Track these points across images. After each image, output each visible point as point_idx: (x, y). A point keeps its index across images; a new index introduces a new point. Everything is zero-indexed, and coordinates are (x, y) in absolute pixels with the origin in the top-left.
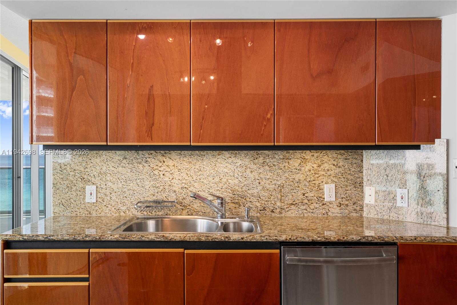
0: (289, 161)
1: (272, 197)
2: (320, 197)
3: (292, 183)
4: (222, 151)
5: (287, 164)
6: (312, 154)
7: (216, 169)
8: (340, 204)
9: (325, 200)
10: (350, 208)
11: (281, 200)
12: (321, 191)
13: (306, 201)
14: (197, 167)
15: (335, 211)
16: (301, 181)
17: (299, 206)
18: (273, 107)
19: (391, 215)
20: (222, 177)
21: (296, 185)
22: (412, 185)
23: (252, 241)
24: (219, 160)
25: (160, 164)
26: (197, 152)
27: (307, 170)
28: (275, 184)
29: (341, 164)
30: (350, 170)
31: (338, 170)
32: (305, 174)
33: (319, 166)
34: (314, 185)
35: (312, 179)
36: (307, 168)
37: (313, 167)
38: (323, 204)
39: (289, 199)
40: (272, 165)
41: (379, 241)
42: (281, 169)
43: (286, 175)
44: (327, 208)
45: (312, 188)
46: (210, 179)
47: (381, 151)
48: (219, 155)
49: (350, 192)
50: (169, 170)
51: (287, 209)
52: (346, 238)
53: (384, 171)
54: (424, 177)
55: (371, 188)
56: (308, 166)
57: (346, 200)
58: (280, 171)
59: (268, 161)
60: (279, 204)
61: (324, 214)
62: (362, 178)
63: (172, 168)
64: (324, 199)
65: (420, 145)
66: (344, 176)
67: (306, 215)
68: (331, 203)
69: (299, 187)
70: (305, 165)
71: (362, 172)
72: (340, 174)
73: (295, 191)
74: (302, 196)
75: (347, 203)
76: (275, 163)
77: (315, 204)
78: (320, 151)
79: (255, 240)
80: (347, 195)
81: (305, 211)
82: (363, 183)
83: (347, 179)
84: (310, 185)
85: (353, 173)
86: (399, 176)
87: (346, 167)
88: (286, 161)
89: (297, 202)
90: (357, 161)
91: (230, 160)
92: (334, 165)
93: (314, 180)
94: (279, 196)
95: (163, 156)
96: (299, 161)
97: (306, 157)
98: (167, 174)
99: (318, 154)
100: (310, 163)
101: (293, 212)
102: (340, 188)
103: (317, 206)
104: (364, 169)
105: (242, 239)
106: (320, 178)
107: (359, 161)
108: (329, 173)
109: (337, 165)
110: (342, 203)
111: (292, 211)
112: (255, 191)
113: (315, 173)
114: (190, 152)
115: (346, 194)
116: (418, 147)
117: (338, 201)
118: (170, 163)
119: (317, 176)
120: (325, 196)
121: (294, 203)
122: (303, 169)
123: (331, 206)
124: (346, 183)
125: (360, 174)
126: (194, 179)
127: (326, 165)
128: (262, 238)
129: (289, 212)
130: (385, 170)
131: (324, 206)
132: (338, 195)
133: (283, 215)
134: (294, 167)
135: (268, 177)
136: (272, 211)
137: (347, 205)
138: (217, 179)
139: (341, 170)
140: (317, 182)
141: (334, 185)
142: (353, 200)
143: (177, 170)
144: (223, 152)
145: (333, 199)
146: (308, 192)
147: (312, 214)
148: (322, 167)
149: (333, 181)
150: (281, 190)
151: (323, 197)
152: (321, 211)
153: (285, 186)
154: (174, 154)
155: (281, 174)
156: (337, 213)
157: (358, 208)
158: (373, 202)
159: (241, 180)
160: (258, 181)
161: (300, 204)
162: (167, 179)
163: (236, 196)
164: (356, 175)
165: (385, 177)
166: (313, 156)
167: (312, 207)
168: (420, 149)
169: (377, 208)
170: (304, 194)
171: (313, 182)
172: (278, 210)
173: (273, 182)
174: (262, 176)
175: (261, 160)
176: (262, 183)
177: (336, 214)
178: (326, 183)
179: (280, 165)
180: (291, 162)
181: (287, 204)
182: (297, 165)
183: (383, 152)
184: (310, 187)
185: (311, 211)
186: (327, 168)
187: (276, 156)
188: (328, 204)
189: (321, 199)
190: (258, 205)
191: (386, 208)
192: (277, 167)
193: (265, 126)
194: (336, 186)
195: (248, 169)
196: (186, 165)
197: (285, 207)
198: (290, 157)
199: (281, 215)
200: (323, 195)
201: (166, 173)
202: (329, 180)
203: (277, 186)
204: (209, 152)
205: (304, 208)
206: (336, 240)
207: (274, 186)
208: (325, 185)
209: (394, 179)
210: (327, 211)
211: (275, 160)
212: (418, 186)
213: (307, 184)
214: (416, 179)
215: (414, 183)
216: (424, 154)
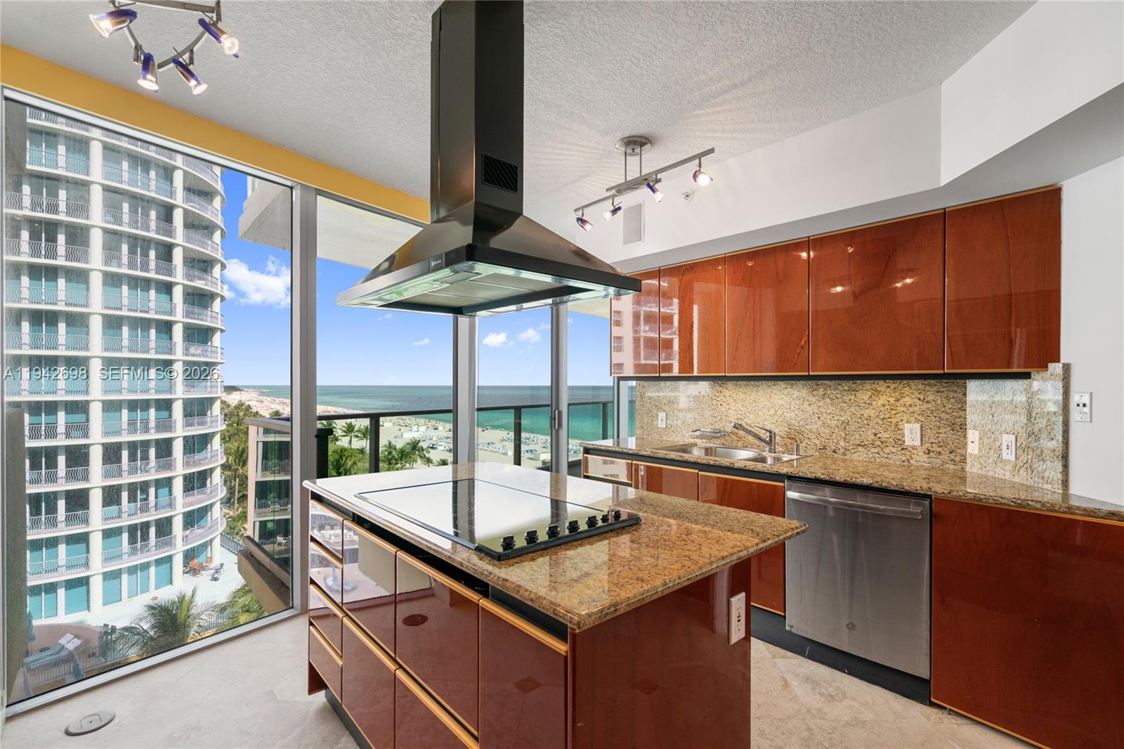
0: (856, 393)
1: (834, 435)
2: (898, 440)
3: (859, 420)
4: (778, 381)
5: (853, 397)
6: (888, 385)
7: (771, 400)
8: (929, 450)
9: (906, 444)
10: (945, 457)
11: (845, 439)
12: (900, 432)
13: (878, 443)
14: (752, 398)
15: (920, 459)
16: (872, 419)
17: (869, 448)
18: (807, 333)
20: (777, 409)
21: (865, 422)
22: (1020, 430)
24: (774, 391)
25: (718, 395)
26: (752, 382)
27: (879, 404)
28: (838, 420)
29: (930, 398)
30: (944, 406)
31: (925, 406)
32: (877, 409)
33: (898, 400)
34: (889, 423)
35: (887, 417)
36: (880, 403)
37: (888, 401)
38: (903, 449)
39: (856, 438)
40: (834, 398)
42: (846, 402)
43: (852, 409)
44: (908, 453)
45: (888, 427)
46: (765, 410)
48: (774, 385)
49: (945, 435)
50: (726, 400)
51: (854, 451)
53: (989, 409)
54: (1035, 419)
55: (975, 432)
56: (882, 400)
57: (938, 446)
58: (844, 405)
59: (829, 392)
60: (842, 443)
61: (904, 461)
62: (965, 418)
63: (728, 398)
64: (904, 442)
65: (1030, 373)
66: (935, 414)
67: (878, 460)
68: (914, 448)
69: (868, 425)
70: (877, 398)
71: (965, 410)
72: (928, 412)
73: (864, 429)
74: (872, 437)
75: (940, 449)
76: (838, 396)
77: (891, 448)
78: (899, 381)
80: (941, 439)
81: (877, 455)
82: (966, 424)
83: (940, 418)
84: (884, 424)
85: (950, 411)
86: (1006, 417)
87: (939, 402)
88: (853, 393)
89: (867, 443)
90: (955, 395)
91: (786, 391)
92: (919, 399)
93: (889, 418)
94: (843, 435)
95: (720, 386)
96: (869, 393)
97: (879, 389)
98: (724, 404)
99: (896, 385)
100: (884, 397)
101: (860, 456)
102: (929, 430)
103: (894, 450)
104: (968, 405)
106: (898, 415)
107: (960, 395)
108: (911, 409)
109: (924, 399)
110: (931, 449)
111: (860, 454)
112: (814, 427)
113: (891, 409)
114: (745, 383)
115: (938, 437)
116: (1027, 376)
117: (925, 447)
118: (727, 393)
119: (895, 412)
120: (906, 439)
121: (863, 444)
122: (874, 403)
123: (913, 451)
124: (938, 424)
125: (962, 413)
126: (749, 410)
127: (907, 399)
129: (856, 454)
130: (991, 407)
131: (903, 452)
132: (926, 439)
133: (848, 457)
134: (863, 401)
135: (829, 411)
136: (834, 451)
137: (940, 453)
138: (772, 412)
139: (930, 405)
140: (894, 421)
141: (919, 425)
142: (949, 447)
143: (732, 401)
144: (779, 382)
145: (918, 443)
146: (882, 432)
147: (887, 460)
148: (901, 401)
149: (917, 421)
150: (845, 427)
151: (903, 439)
152: (900, 457)
153: (850, 423)
154: (730, 385)
155: (845, 408)
156: (924, 462)
157: (958, 459)
158: (976, 452)
159: (798, 413)
160: (817, 415)
161: (870, 446)
162: (724, 409)
163: (793, 431)
164: (955, 414)
165: (991, 417)
166: (888, 387)
167: (887, 451)
168: (1030, 378)
169: (981, 460)
170: (875, 435)
171: (889, 420)
172: (842, 451)
173: (836, 418)
174: (821, 410)
175: (821, 391)
176: (822, 418)
177: (922, 464)
178: (907, 422)
179: (845, 398)
180: (858, 394)
181: (853, 444)
182: (866, 398)
183: (989, 383)
184: (884, 426)
185: (886, 456)
186: (909, 403)
187: (840, 388)
188: (911, 449)
189: (900, 443)
190: (818, 442)
191: (991, 460)
192: (840, 400)
193: (799, 354)
194: (922, 427)
195: (807, 402)
196: (742, 396)
197: (851, 448)
198: (858, 389)
199: (846, 457)
200: (903, 437)
201: (723, 404)
202: (912, 419)
203: (841, 422)
204: (764, 382)
205: (876, 451)
207: (836, 422)
208: (906, 424)
209: (1000, 420)
210: (909, 458)
211: (838, 391)
212: (1028, 432)
213: (880, 422)
214: (1025, 421)
215: (1023, 427)
216: (1035, 384)
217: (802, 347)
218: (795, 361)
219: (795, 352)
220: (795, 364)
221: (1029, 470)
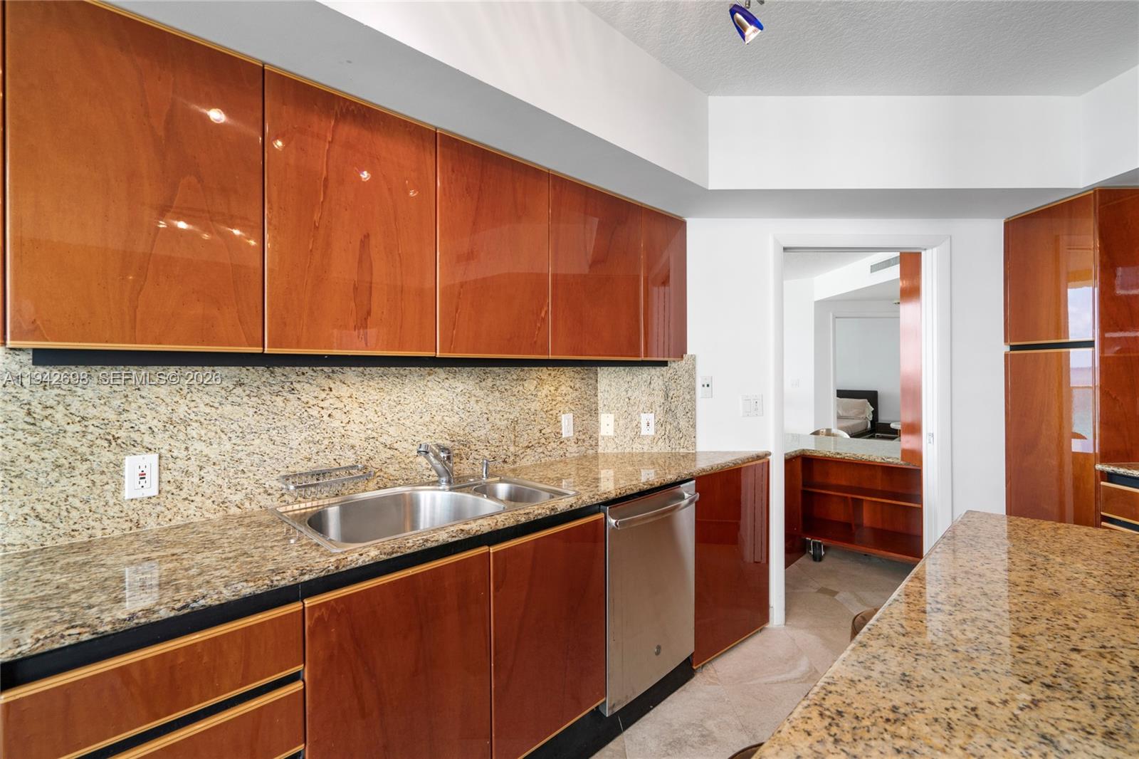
0: (524, 383)
1: (504, 440)
2: (558, 433)
3: (527, 416)
4: (435, 367)
5: (521, 388)
6: (549, 372)
7: (426, 400)
8: (578, 439)
9: (563, 436)
10: (586, 444)
11: (515, 442)
12: (559, 424)
13: (543, 441)
14: (394, 397)
15: (573, 450)
16: (538, 412)
17: (535, 449)
18: (548, 301)
19: (634, 446)
20: (434, 413)
21: (532, 417)
22: (658, 409)
24: (430, 384)
25: (323, 395)
26: (393, 369)
27: (543, 395)
28: (508, 419)
29: (577, 385)
30: (586, 393)
31: (575, 394)
32: (541, 401)
33: (556, 390)
34: (551, 416)
35: (549, 409)
36: (545, 392)
37: (550, 391)
38: (561, 443)
39: (524, 440)
40: (503, 390)
42: (515, 395)
43: (521, 404)
44: (565, 447)
45: (550, 420)
46: (416, 417)
47: (622, 368)
48: (430, 374)
49: (586, 422)
50: (341, 405)
51: (522, 456)
53: (625, 393)
54: (672, 399)
55: (609, 415)
56: (545, 390)
57: (583, 434)
58: (514, 398)
59: (498, 383)
60: (512, 449)
61: (562, 456)
62: (597, 403)
63: (346, 401)
64: (562, 434)
65: (668, 361)
66: (581, 402)
67: (543, 461)
68: (568, 439)
69: (535, 421)
70: (541, 389)
71: (597, 396)
72: (577, 400)
73: (531, 427)
74: (538, 434)
75: (584, 437)
76: (507, 387)
77: (552, 444)
78: (557, 368)
80: (584, 426)
81: (542, 455)
82: (598, 409)
83: (583, 405)
84: (547, 417)
85: (589, 398)
86: (644, 399)
87: (583, 389)
88: (521, 383)
89: (533, 443)
91: (447, 384)
92: (571, 387)
93: (551, 410)
94: (513, 437)
95: (329, 377)
96: (535, 383)
97: (542, 377)
98: (337, 414)
99: (556, 372)
100: (547, 386)
101: (529, 459)
102: (577, 419)
103: (555, 445)
104: (599, 391)
106: (557, 406)
107: (593, 382)
108: (566, 399)
109: (574, 387)
110: (579, 438)
111: (528, 457)
112: (483, 432)
113: (552, 400)
114: (381, 370)
115: (582, 425)
116: (664, 364)
117: (575, 436)
118: (344, 391)
119: (554, 403)
120: (563, 431)
121: (530, 445)
122: (539, 394)
123: (568, 443)
124: (583, 411)
125: (595, 399)
126: (389, 419)
127: (563, 387)
129: (525, 460)
130: (627, 392)
131: (561, 446)
132: (576, 428)
133: (517, 465)
134: (530, 392)
135: (498, 409)
136: (505, 462)
137: (584, 441)
138: (427, 418)
139: (577, 393)
140: (554, 412)
141: (572, 414)
142: (589, 433)
143: (356, 405)
144: (436, 369)
145: (571, 434)
146: (545, 426)
147: (550, 458)
148: (559, 391)
149: (570, 410)
150: (515, 427)
151: (561, 432)
152: (559, 452)
153: (519, 422)
154: (351, 373)
155: (514, 402)
156: (575, 452)
157: (593, 443)
158: (611, 433)
159: (463, 416)
160: (486, 416)
161: (536, 445)
162: (336, 424)
163: (456, 443)
164: (592, 400)
165: (627, 400)
166: (550, 375)
167: (550, 448)
168: (667, 366)
169: (616, 440)
170: (541, 431)
171: (550, 412)
172: (512, 458)
173: (505, 416)
174: (491, 408)
175: (489, 382)
176: (491, 419)
177: (574, 454)
178: (563, 413)
179: (514, 389)
180: (526, 384)
181: (522, 447)
182: (532, 388)
183: (624, 370)
184: (547, 420)
185: (549, 454)
186: (564, 391)
187: (508, 376)
188: (566, 441)
189: (559, 436)
190: (486, 453)
191: (628, 438)
192: (509, 393)
193: (539, 328)
194: (573, 416)
195: (473, 398)
196: (374, 395)
197: (520, 452)
198: (525, 378)
199: (515, 466)
200: (561, 429)
201: (334, 413)
202: (567, 409)
203: (510, 421)
204: (413, 369)
205: (541, 450)
207: (506, 422)
208: (563, 415)
209: (637, 403)
210: (565, 451)
211: (506, 381)
212: (665, 409)
213: (544, 416)
214: (663, 401)
215: (661, 406)
216: (671, 371)
217: (543, 319)
218: (535, 339)
219: (536, 326)
220: (535, 342)
221: (667, 441)
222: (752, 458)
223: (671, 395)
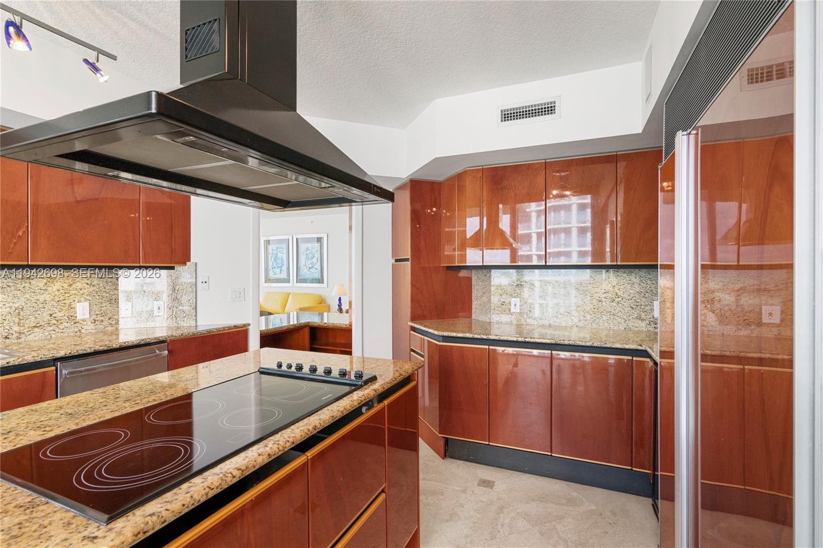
0: (31, 281)
2: (71, 316)
3: (35, 305)
5: (27, 285)
8: (95, 320)
9: (78, 318)
10: (106, 323)
11: (19, 324)
12: (73, 310)
13: (54, 322)
15: (90, 327)
16: (47, 302)
17: (44, 328)
18: (26, 224)
19: (148, 324)
21: (41, 306)
22: (167, 298)
23: (22, 363)
27: (54, 290)
28: (11, 307)
29: (95, 282)
30: (105, 288)
31: (92, 289)
32: (52, 294)
33: (70, 285)
34: (64, 304)
35: (61, 299)
36: (55, 288)
37: (63, 287)
38: (76, 323)
39: (32, 321)
40: (6, 286)
41: (155, 341)
42: (20, 290)
43: (27, 296)
44: (80, 326)
45: (62, 307)
49: (105, 308)
51: (29, 333)
52: (127, 343)
54: (178, 291)
55: (127, 303)
56: (57, 285)
57: (101, 316)
60: (16, 328)
61: (76, 332)
62: (118, 295)
64: (76, 317)
66: (99, 294)
67: (53, 336)
68: (84, 320)
69: (44, 308)
70: (52, 285)
71: (118, 290)
72: (94, 293)
73: (39, 312)
74: (48, 317)
75: (102, 318)
76: (10, 284)
77: (65, 324)
79: (25, 362)
80: (103, 311)
81: (53, 332)
82: (118, 299)
83: (102, 296)
84: (59, 305)
85: (109, 291)
87: (101, 285)
88: (27, 281)
89: (42, 324)
90: (111, 280)
92: (87, 284)
93: (63, 300)
94: (17, 320)
96: (45, 281)
100: (59, 283)
101: (36, 336)
102: (95, 306)
103: (68, 325)
104: (119, 286)
105: (8, 363)
106: (71, 297)
107: (115, 280)
108: (81, 292)
109: (91, 284)
110: (96, 319)
111: (36, 334)
113: (65, 293)
115: (101, 310)
116: (173, 268)
117: (92, 318)
119: (68, 295)
120: (78, 315)
121: (38, 325)
122: (49, 289)
123: (84, 323)
124: (101, 301)
125: (116, 292)
127: (78, 284)
128: (36, 358)
129: (31, 336)
131: (76, 325)
132: (93, 312)
133: (22, 340)
134: (38, 288)
137: (102, 321)
139: (95, 288)
140: (68, 302)
141: (88, 303)
142: (108, 315)
145: (87, 316)
146: (57, 312)
147: (62, 334)
148: (73, 286)
149: (86, 300)
150: (19, 313)
151: (75, 315)
152: (73, 329)
153: (24, 309)
155: (19, 295)
156: (92, 329)
157: (114, 322)
158: (129, 315)
161: (46, 325)
164: (112, 293)
165: (143, 292)
167: (62, 327)
171: (63, 302)
172: (15, 335)
173: (7, 305)
177: (90, 331)
178: (78, 302)
179: (18, 286)
180: (33, 282)
181: (28, 327)
182: (41, 285)
184: (59, 307)
185: (61, 331)
186: (80, 287)
188: (81, 322)
189: (73, 318)
191: (144, 318)
192: (13, 288)
193: (15, 243)
194: (90, 304)
197: (25, 331)
199: (19, 340)
200: (75, 313)
202: (82, 299)
203: (14, 309)
205: (52, 328)
206: (118, 346)
207: (8, 309)
208: (78, 304)
210: (81, 329)
211: (10, 280)
212: (173, 298)
213: (55, 304)
214: (171, 292)
215: (169, 296)
216: (177, 273)
217: (20, 237)
218: (10, 251)
219: (11, 241)
220: (10, 253)
221: (174, 319)
222: (228, 327)
223: (177, 288)
